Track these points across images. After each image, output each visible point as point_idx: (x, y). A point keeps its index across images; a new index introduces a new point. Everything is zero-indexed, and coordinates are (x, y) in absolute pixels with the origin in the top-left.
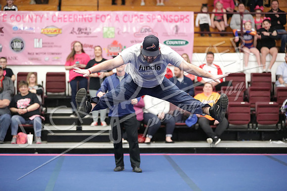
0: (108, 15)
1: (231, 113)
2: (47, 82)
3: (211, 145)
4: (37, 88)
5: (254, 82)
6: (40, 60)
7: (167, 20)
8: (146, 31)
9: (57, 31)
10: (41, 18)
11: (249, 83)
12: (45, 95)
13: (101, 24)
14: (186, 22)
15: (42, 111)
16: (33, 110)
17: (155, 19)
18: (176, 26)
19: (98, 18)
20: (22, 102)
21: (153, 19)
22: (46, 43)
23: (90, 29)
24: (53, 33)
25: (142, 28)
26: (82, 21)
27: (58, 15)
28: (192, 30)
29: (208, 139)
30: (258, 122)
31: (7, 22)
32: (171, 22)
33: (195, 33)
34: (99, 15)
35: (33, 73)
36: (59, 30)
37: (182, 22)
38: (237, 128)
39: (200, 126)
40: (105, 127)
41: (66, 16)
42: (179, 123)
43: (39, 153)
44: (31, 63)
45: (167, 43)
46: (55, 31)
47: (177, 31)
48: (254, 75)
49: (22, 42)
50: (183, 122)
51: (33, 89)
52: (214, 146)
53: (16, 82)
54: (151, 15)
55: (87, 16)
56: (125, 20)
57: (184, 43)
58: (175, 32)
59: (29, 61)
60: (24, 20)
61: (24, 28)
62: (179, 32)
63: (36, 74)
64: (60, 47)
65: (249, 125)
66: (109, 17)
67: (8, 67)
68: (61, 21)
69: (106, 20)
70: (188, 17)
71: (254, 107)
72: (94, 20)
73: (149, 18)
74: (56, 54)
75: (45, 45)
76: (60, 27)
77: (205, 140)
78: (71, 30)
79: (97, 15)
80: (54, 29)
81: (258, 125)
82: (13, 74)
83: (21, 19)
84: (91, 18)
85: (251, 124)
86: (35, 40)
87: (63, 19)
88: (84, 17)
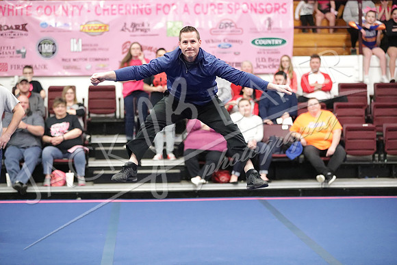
0: (173, 4)
1: (349, 139)
2: (89, 99)
3: (322, 184)
4: (76, 107)
5: (379, 95)
6: (80, 69)
7: (256, 10)
8: (226, 27)
9: (103, 28)
10: (80, 10)
11: (371, 97)
12: (87, 117)
13: (164, 18)
14: (283, 12)
15: (85, 139)
16: (73, 138)
17: (238, 9)
18: (269, 19)
19: (160, 9)
20: (57, 127)
21: (236, 9)
22: (87, 45)
23: (149, 25)
24: (97, 31)
25: (221, 23)
26: (137, 13)
27: (104, 6)
28: (291, 24)
29: (318, 177)
30: (388, 151)
31: (33, 16)
32: (260, 13)
33: (295, 28)
34: (160, 5)
35: (71, 87)
36: (105, 27)
37: (277, 12)
38: (357, 161)
39: (306, 158)
40: (173, 161)
41: (114, 7)
42: (277, 155)
43: (82, 199)
44: (67, 73)
45: (256, 42)
46: (100, 27)
47: (270, 25)
48: (379, 86)
49: (54, 44)
50: (282, 152)
51: (71, 109)
52: (327, 186)
53: (46, 100)
54: (234, 3)
55: (144, 7)
56: (197, 11)
57: (280, 42)
58: (267, 26)
59: (64, 71)
60: (56, 12)
61: (56, 24)
62: (273, 27)
63: (73, 88)
64: (107, 50)
65: (374, 156)
66: (174, 7)
67: (34, 79)
68: (108, 14)
69: (171, 12)
70: (285, 6)
71: (382, 131)
72: (154, 11)
73: (231, 9)
74: (102, 60)
75: (85, 47)
76: (106, 22)
77: (314, 177)
78: (121, 26)
79: (158, 5)
80: (98, 25)
81: (388, 156)
82: (42, 89)
83: (51, 11)
84: (150, 9)
85: (377, 155)
86: (72, 40)
87: (110, 12)
88: (140, 7)
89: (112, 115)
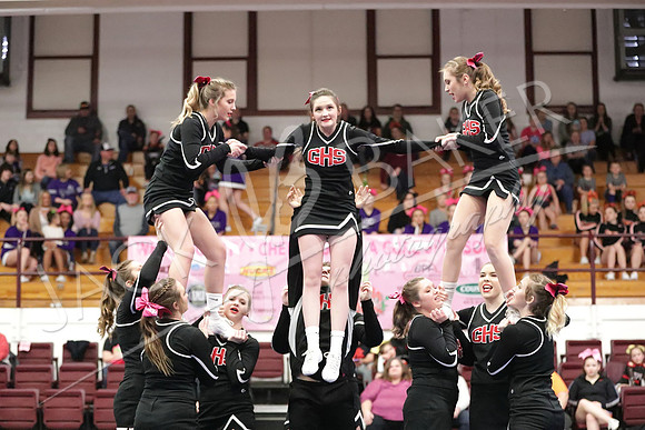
5: (617, 355)
8: (423, 270)
9: (268, 271)
10: (240, 249)
24: (261, 274)
25: (417, 265)
27: (271, 243)
36: (272, 269)
45: (462, 289)
46: (265, 270)
47: (478, 268)
48: (616, 344)
58: (474, 270)
64: (274, 299)
74: (267, 311)
76: (273, 264)
80: (263, 267)
87: (278, 250)
89: (279, 379)
